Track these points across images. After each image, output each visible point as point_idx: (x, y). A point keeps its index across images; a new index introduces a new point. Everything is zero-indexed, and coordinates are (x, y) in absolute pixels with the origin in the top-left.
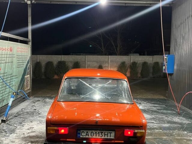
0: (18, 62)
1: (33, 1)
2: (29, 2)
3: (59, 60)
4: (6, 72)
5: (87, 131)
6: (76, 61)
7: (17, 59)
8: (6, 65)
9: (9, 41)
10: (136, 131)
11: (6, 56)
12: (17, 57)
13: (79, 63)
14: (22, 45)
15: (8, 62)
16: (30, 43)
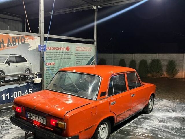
0: (77, 58)
1: (98, 6)
2: (95, 8)
3: (154, 59)
4: (61, 66)
5: (31, 114)
6: (171, 59)
7: (76, 56)
8: (60, 61)
9: (66, 42)
10: (58, 122)
11: (61, 54)
12: (76, 54)
13: (174, 62)
14: (82, 45)
15: (64, 59)
16: (95, 43)
